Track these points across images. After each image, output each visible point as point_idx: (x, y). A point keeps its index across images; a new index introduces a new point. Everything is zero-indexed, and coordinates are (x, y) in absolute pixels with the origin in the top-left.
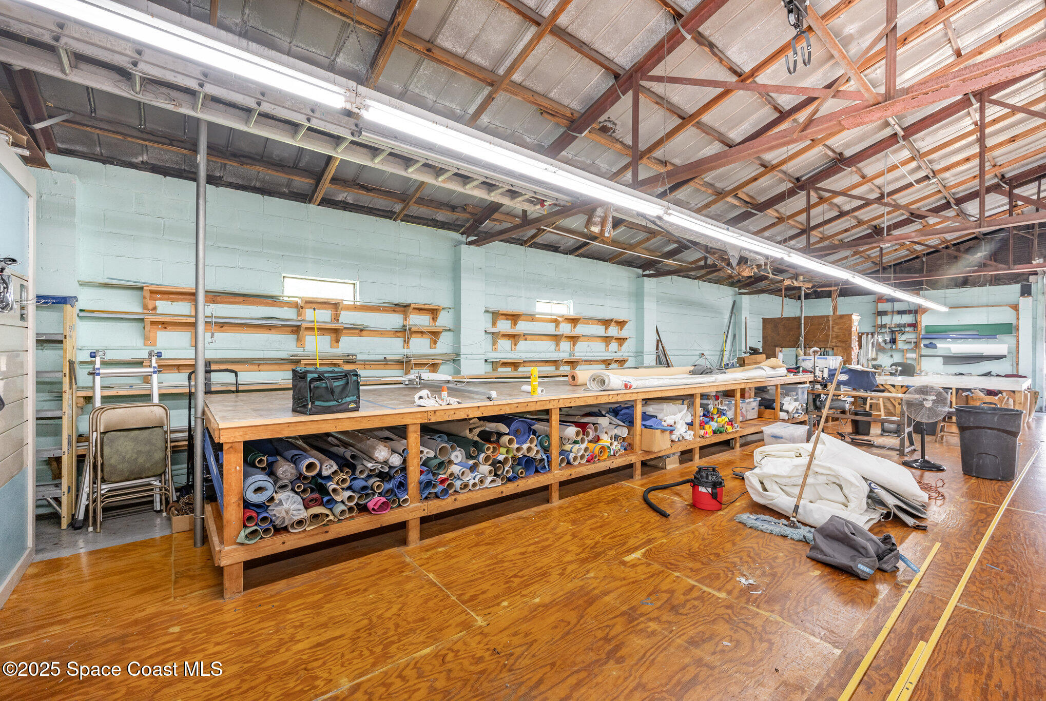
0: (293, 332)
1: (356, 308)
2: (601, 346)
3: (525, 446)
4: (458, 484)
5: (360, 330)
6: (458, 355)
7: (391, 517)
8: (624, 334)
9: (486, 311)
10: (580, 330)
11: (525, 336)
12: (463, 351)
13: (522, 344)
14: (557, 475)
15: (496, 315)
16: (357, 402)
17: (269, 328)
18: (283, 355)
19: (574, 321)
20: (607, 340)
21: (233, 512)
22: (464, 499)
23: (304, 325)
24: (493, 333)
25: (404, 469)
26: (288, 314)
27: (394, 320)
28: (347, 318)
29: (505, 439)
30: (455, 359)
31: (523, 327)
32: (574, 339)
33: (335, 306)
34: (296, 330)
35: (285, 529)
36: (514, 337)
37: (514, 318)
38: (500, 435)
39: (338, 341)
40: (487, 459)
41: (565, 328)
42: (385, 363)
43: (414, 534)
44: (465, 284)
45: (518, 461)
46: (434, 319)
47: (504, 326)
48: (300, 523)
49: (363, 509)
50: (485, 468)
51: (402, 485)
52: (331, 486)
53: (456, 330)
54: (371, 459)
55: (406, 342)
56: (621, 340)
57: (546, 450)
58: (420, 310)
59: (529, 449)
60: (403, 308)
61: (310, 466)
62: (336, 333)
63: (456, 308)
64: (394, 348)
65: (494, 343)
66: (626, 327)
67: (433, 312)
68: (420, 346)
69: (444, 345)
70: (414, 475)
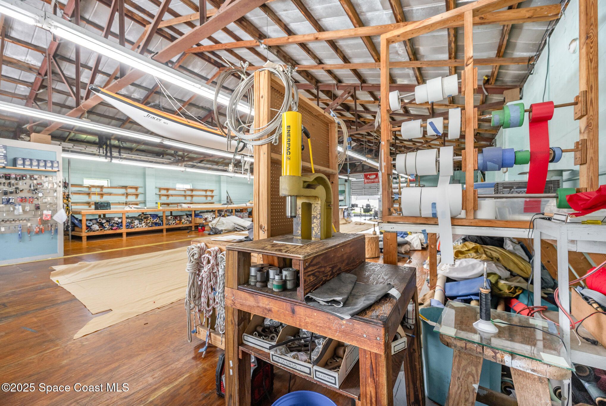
0: (87, 195)
1: (108, 187)
2: (204, 198)
3: (155, 220)
4: (136, 227)
5: (110, 194)
6: (145, 201)
7: (119, 231)
8: (213, 194)
9: (156, 188)
10: (194, 193)
11: (172, 195)
12: (147, 200)
13: (171, 198)
14: (165, 227)
15: (160, 189)
16: (110, 208)
17: (80, 194)
18: (84, 201)
19: (192, 190)
20: (206, 196)
21: (84, 227)
22: (137, 230)
23: (91, 193)
24: (159, 195)
25: (122, 222)
26: (86, 190)
27: (123, 191)
28: (105, 190)
29: (149, 218)
30: (144, 203)
31: (170, 192)
32: (192, 196)
33: (102, 187)
34: (89, 194)
35: (94, 231)
36: (168, 196)
37: (168, 190)
38: (148, 217)
39: (102, 197)
40: (144, 222)
41: (189, 193)
42: (119, 203)
43: (124, 235)
44: (147, 180)
45: (152, 223)
46: (137, 190)
47: (164, 192)
48: (98, 230)
49: (112, 229)
50: (143, 224)
51: (121, 226)
52: (104, 225)
53: (145, 194)
54: (114, 220)
55: (127, 197)
56: (212, 196)
57: (162, 221)
58: (131, 188)
59: (156, 221)
60: (125, 187)
61: (100, 220)
62: (102, 195)
63: (145, 187)
64: (123, 199)
65: (160, 197)
66: (214, 192)
67: (136, 188)
68: (131, 199)
69: (140, 198)
70: (124, 224)
